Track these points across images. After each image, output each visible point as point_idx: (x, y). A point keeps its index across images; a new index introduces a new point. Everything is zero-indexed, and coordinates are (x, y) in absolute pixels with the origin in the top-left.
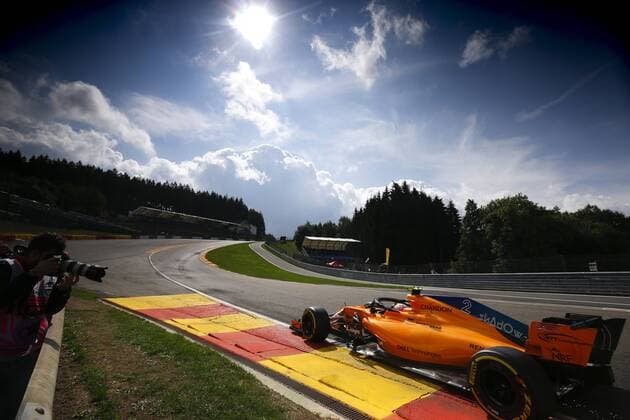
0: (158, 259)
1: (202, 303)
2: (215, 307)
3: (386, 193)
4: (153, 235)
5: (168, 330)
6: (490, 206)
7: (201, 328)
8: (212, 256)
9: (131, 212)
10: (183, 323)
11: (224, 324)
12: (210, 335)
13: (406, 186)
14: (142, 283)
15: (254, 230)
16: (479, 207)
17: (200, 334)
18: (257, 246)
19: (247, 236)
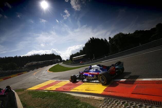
0: (36, 75)
1: (52, 82)
2: (56, 82)
3: (89, 41)
4: (33, 69)
5: (45, 91)
6: (114, 37)
7: (53, 88)
8: (50, 70)
9: (25, 66)
10: (48, 88)
11: (59, 85)
12: (56, 89)
13: (93, 38)
14: (34, 83)
15: (59, 60)
16: (112, 38)
17: (54, 90)
18: (61, 64)
19: (58, 62)
